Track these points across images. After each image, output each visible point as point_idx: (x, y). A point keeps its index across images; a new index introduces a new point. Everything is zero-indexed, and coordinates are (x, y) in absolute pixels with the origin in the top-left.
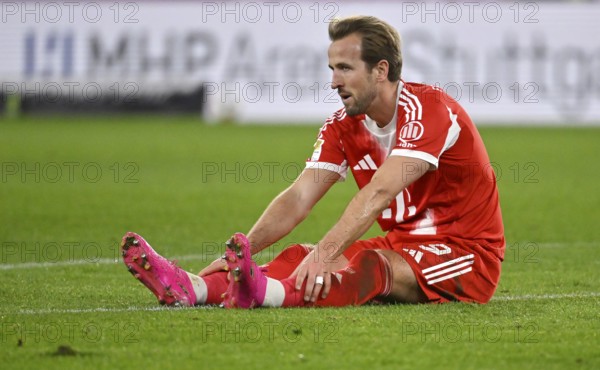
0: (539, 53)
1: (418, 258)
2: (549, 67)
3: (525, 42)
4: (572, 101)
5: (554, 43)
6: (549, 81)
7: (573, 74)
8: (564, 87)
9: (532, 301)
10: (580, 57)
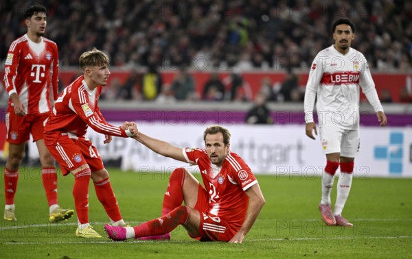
0: (252, 146)
1: (205, 218)
2: (256, 152)
3: (247, 142)
4: (265, 165)
5: (258, 142)
6: (256, 157)
7: (265, 154)
8: (261, 160)
9: (248, 242)
10: (269, 148)
